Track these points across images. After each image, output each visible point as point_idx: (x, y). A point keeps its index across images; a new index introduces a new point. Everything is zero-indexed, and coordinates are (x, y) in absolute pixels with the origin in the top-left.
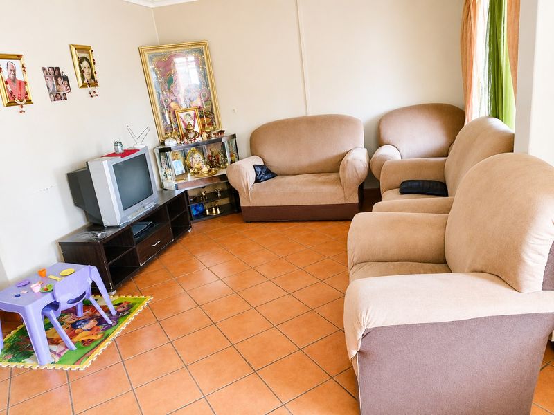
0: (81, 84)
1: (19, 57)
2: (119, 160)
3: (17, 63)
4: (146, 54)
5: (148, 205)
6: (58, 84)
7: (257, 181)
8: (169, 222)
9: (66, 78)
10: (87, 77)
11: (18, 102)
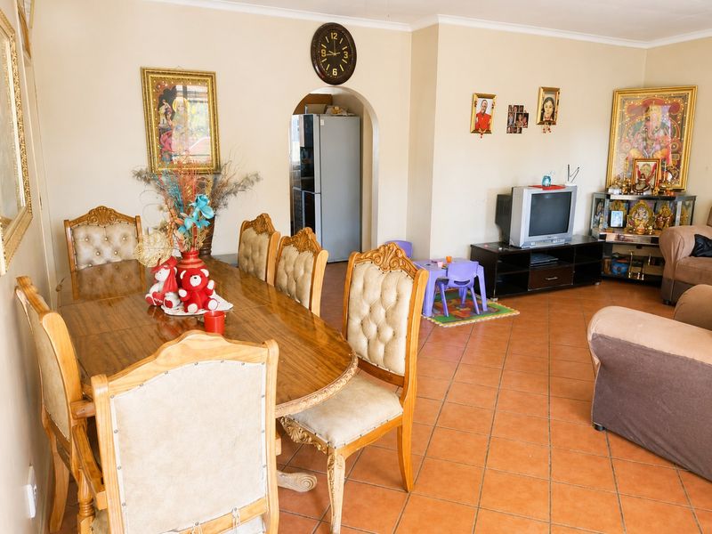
0: (539, 121)
1: (491, 97)
2: (540, 191)
3: (489, 101)
4: (619, 98)
5: (556, 240)
6: (517, 119)
7: (694, 254)
8: (573, 265)
9: (526, 115)
10: (547, 115)
11: (480, 131)
